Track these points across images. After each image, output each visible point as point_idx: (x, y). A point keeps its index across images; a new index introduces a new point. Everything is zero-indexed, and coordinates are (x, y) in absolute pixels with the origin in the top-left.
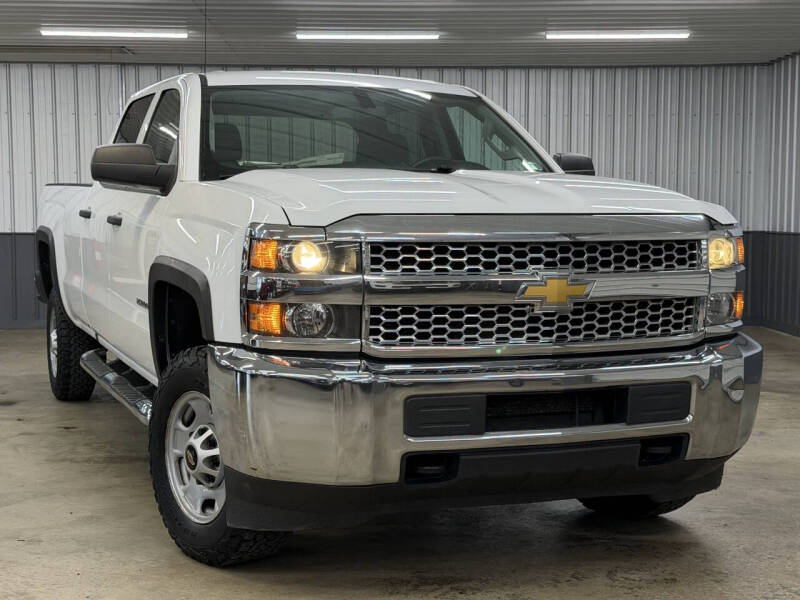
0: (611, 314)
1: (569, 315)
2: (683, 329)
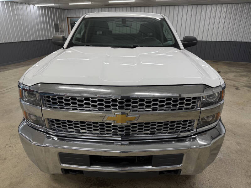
0: (150, 124)
1: (131, 125)
2: (186, 129)
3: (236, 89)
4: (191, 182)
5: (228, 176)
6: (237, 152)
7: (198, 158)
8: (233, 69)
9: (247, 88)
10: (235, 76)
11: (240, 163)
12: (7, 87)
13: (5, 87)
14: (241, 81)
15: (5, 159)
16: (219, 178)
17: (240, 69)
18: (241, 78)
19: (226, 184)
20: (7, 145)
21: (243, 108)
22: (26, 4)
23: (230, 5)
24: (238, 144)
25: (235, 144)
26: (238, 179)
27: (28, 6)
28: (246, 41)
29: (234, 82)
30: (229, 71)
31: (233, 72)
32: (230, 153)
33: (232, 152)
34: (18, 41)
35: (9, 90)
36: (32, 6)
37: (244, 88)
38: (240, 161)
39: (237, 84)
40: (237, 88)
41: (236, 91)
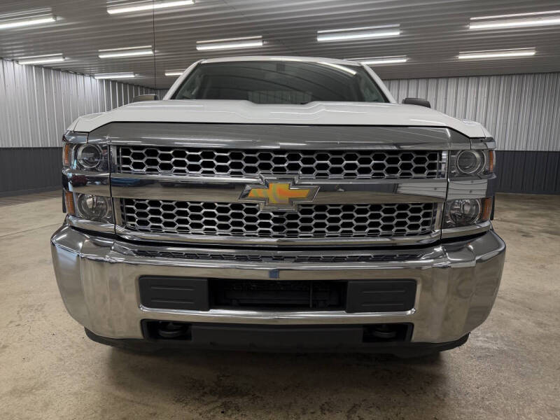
0: (341, 215)
1: (299, 214)
2: (420, 230)
3: (523, 236)
4: (438, 389)
5: (524, 381)
6: (538, 339)
7: (446, 318)
8: (514, 205)
9: (548, 235)
10: (519, 216)
11: (548, 357)
12: (18, 229)
13: (15, 229)
14: (534, 223)
15: (5, 347)
16: (504, 383)
17: (528, 205)
18: (532, 219)
19: (522, 395)
20: (11, 322)
21: (543, 267)
22: (76, 73)
23: (495, 77)
24: (540, 324)
25: (534, 324)
26: (546, 385)
27: (80, 78)
28: (535, 150)
29: (520, 226)
30: (505, 207)
31: (515, 209)
32: (522, 340)
33: (528, 339)
34: (52, 146)
35: (23, 234)
36: (87, 79)
37: (540, 235)
38: (548, 354)
39: (525, 228)
40: (526, 235)
41: (523, 240)
